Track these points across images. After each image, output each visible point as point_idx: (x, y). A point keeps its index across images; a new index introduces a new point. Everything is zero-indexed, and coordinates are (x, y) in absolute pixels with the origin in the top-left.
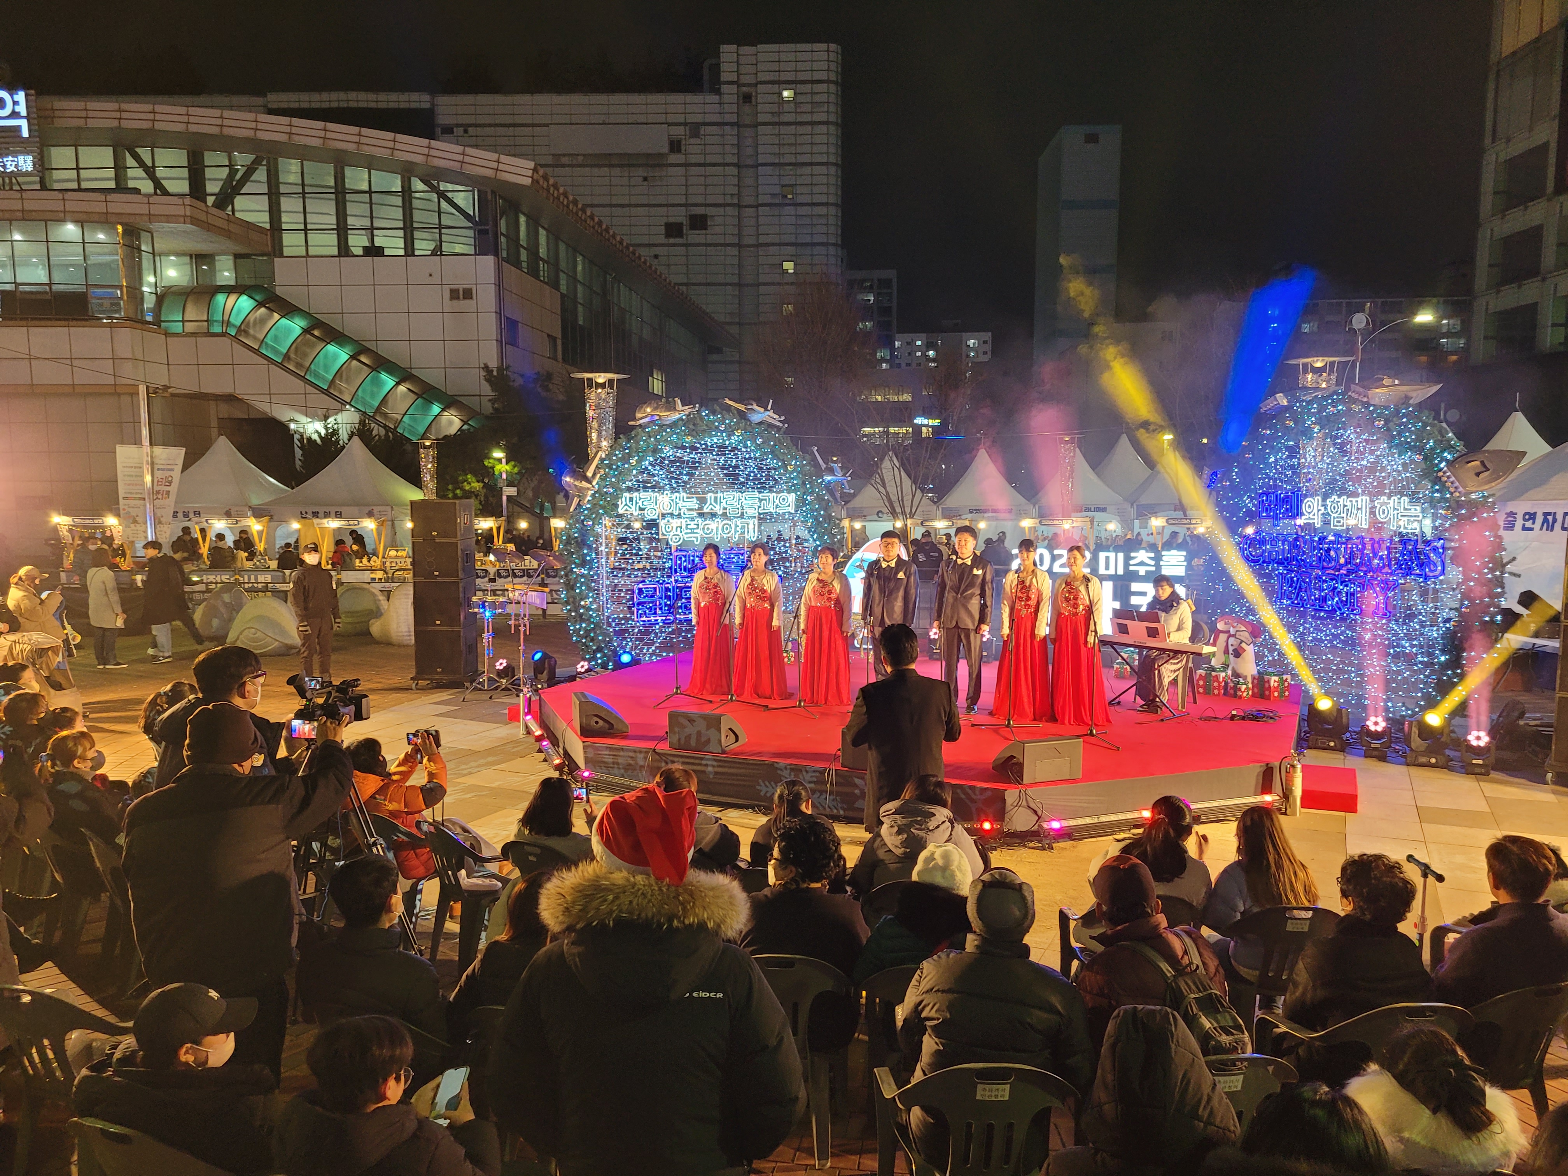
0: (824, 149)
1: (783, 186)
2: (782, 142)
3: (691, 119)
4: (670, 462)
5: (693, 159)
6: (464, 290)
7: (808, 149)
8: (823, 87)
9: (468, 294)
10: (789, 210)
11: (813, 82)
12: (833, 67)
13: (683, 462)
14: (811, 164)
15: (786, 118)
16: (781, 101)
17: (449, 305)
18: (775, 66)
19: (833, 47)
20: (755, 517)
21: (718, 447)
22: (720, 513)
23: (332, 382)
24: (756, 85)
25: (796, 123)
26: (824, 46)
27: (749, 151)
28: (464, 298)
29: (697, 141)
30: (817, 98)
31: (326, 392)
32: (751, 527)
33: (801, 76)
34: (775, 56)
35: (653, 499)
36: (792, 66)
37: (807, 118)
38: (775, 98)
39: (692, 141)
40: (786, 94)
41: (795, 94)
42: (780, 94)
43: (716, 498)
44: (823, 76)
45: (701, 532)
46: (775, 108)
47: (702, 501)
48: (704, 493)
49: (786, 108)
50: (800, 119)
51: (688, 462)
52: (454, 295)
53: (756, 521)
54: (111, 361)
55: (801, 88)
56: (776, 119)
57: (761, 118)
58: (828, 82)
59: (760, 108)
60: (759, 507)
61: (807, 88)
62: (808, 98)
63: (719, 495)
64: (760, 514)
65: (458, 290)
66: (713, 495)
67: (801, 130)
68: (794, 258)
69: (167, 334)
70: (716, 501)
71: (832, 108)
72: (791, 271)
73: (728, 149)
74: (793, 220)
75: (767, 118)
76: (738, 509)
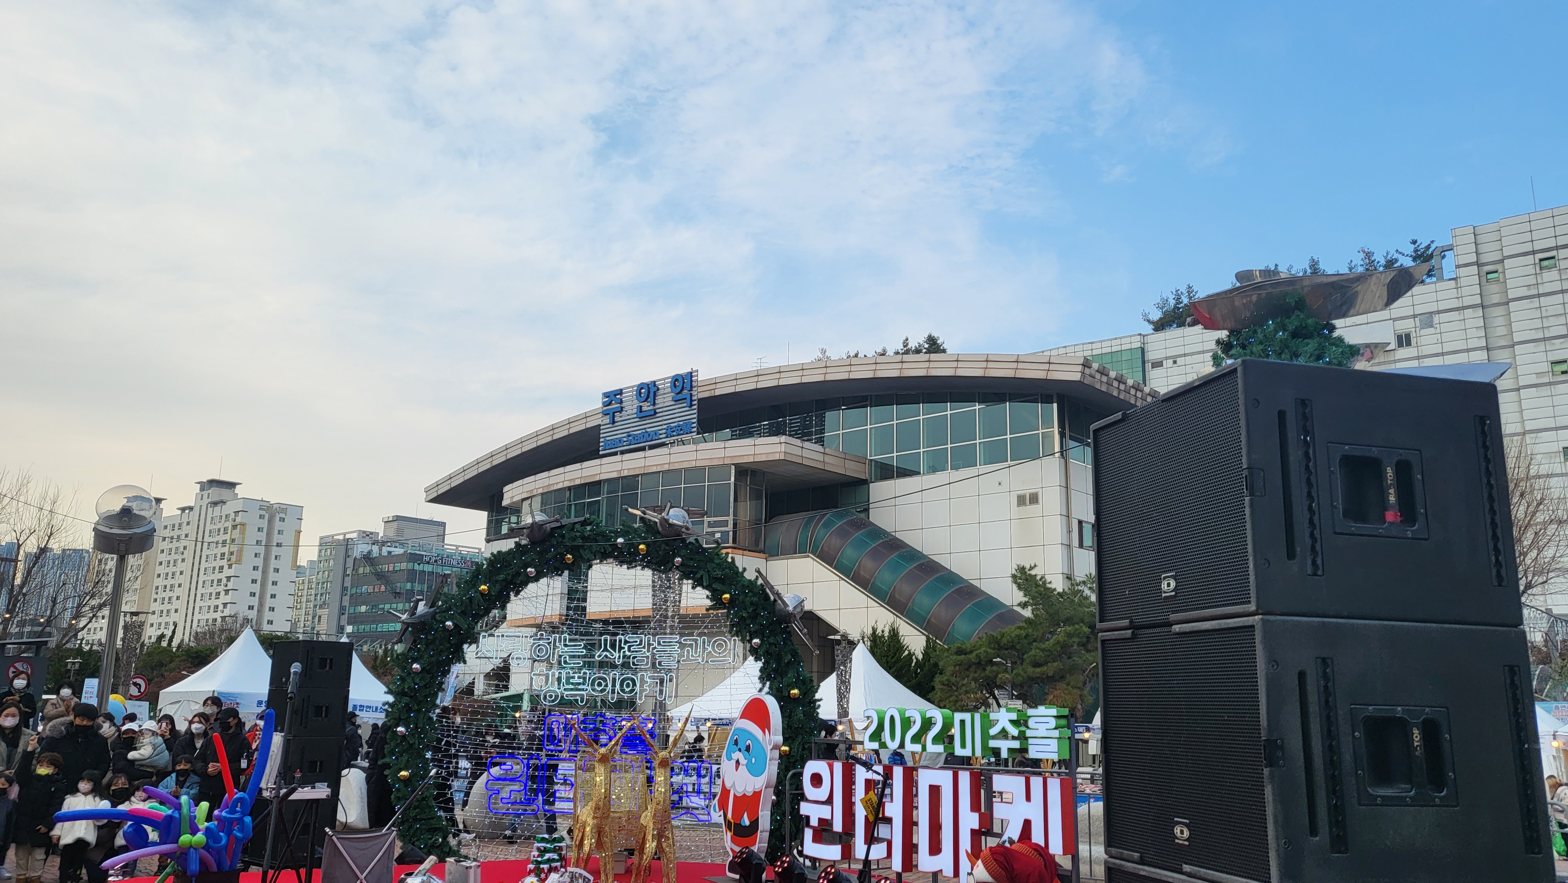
2: (1545, 315)
3: (1419, 310)
5: (1426, 351)
6: (1030, 495)
9: (1034, 499)
15: (1547, 288)
17: (1016, 511)
18: (1528, 237)
20: (671, 670)
22: (619, 662)
24: (1502, 261)
25: (1563, 291)
27: (1502, 331)
28: (1031, 503)
29: (1431, 330)
34: (1525, 227)
39: (1425, 332)
43: (613, 641)
45: (589, 688)
46: (1531, 281)
48: (597, 634)
49: (1547, 277)
52: (1021, 501)
56: (1534, 292)
59: (1510, 283)
60: (681, 656)
63: (619, 637)
65: (1025, 496)
66: (610, 638)
69: (768, 558)
73: (1472, 333)
75: (1524, 292)
76: (647, 657)
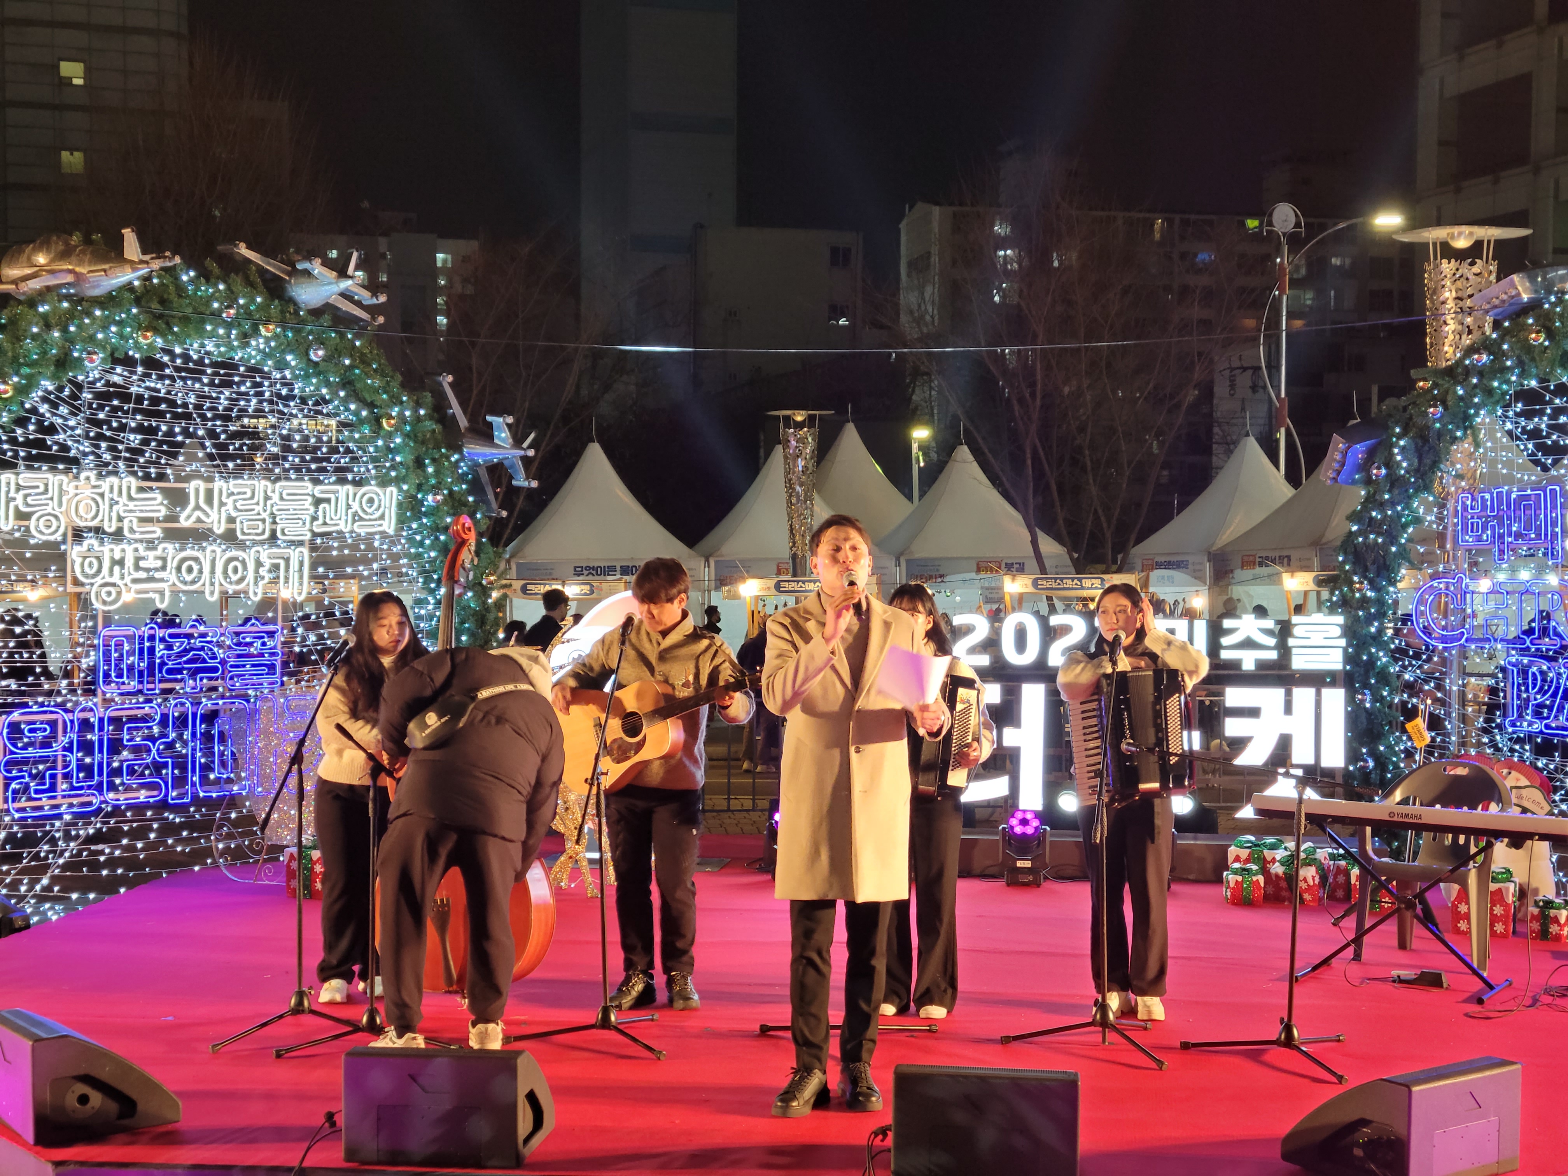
4: (98, 396)
13: (126, 397)
20: (301, 543)
21: (214, 365)
22: (219, 529)
32: (294, 565)
35: (54, 491)
43: (209, 494)
45: (174, 578)
47: (178, 498)
48: (179, 479)
51: (140, 399)
53: (305, 551)
60: (314, 518)
63: (219, 484)
64: (315, 535)
66: (202, 485)
70: (209, 500)
76: (264, 521)
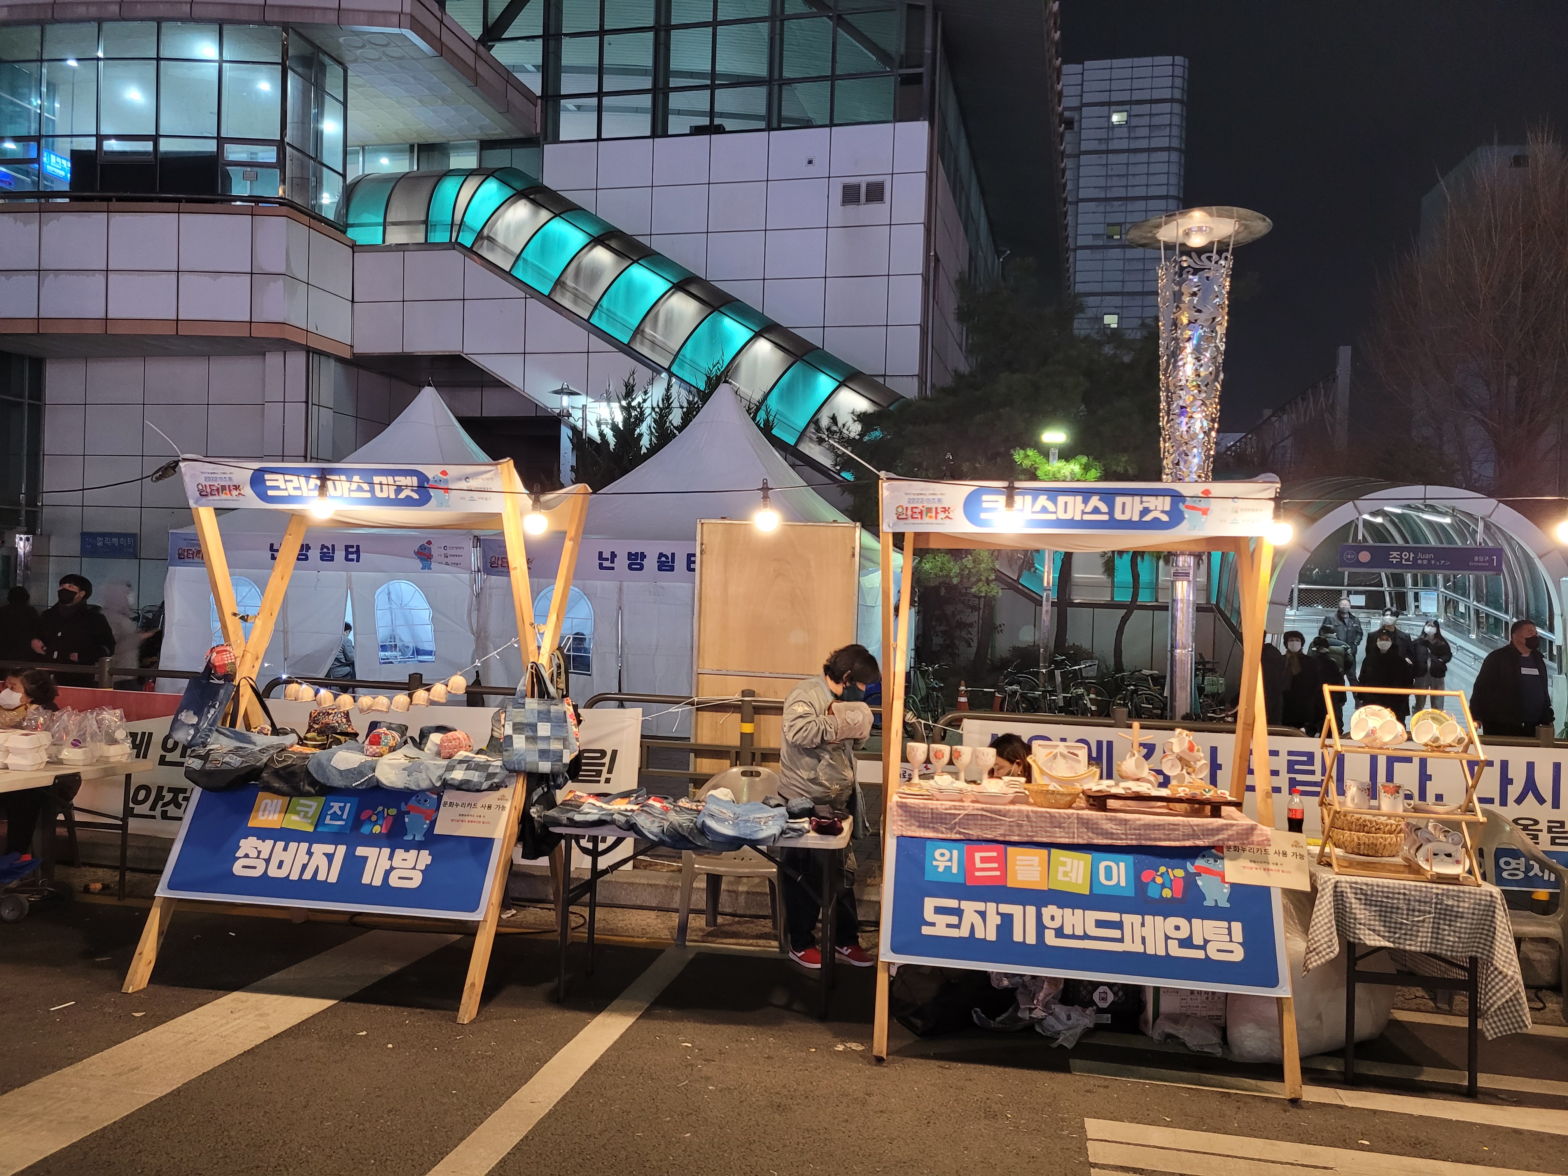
0: (1163, 179)
1: (1109, 225)
2: (1110, 173)
6: (869, 185)
7: (1143, 180)
8: (1166, 107)
9: (876, 193)
10: (1116, 253)
11: (1152, 102)
12: (1178, 82)
14: (1147, 198)
15: (1115, 145)
16: (1112, 127)
17: (839, 213)
18: (1106, 86)
19: (1179, 60)
23: (638, 331)
24: (1081, 108)
25: (1128, 151)
26: (1168, 59)
28: (869, 200)
30: (1156, 121)
31: (627, 349)
33: (1137, 96)
34: (1106, 74)
36: (1127, 84)
37: (1144, 144)
38: (1103, 123)
40: (1116, 118)
41: (1129, 116)
42: (1110, 117)
44: (1167, 94)
46: (1103, 134)
49: (1118, 133)
50: (1135, 145)
52: (850, 195)
54: (248, 277)
55: (1136, 109)
56: (1103, 147)
57: (1084, 146)
58: (1172, 100)
59: (1084, 134)
61: (1145, 109)
62: (1146, 121)
65: (859, 186)
67: (1134, 158)
68: (1118, 311)
69: (354, 247)
71: (1175, 131)
72: (1113, 326)
74: (1120, 265)
75: (1093, 146)
